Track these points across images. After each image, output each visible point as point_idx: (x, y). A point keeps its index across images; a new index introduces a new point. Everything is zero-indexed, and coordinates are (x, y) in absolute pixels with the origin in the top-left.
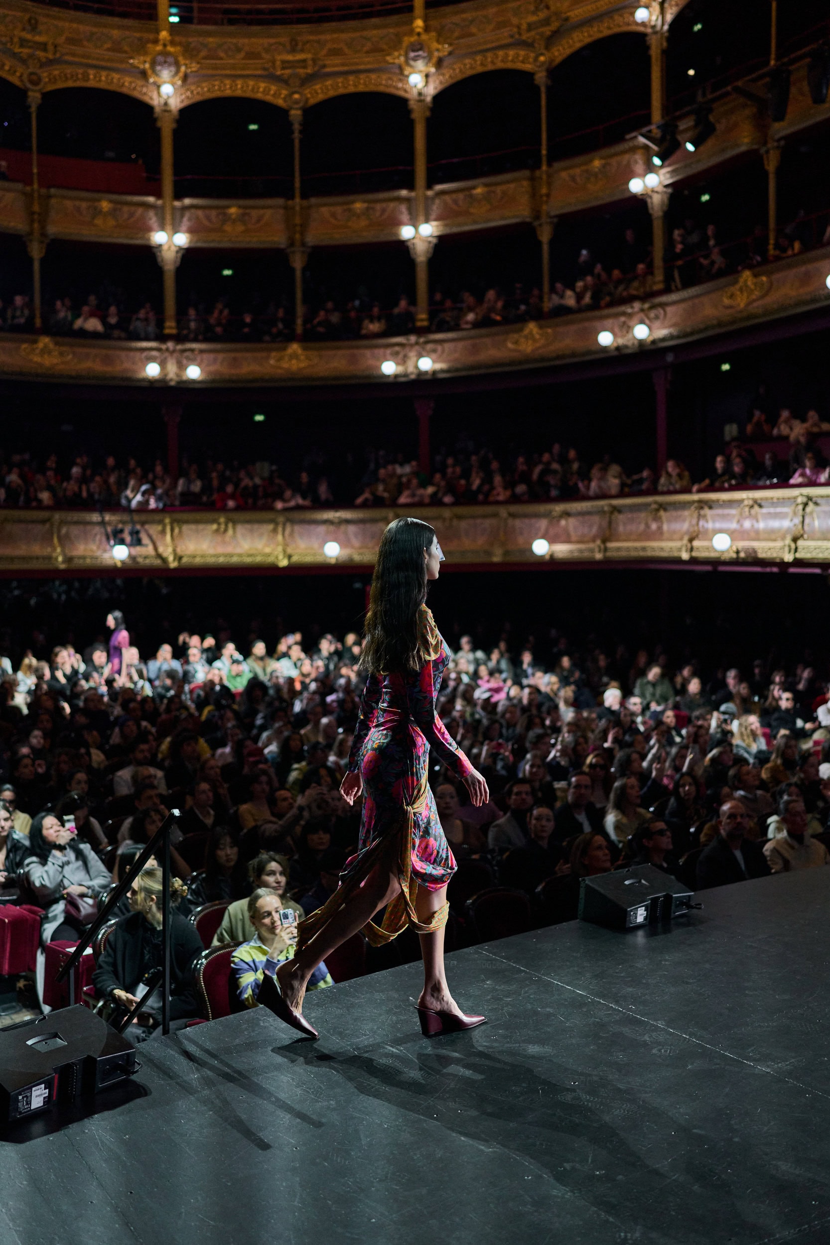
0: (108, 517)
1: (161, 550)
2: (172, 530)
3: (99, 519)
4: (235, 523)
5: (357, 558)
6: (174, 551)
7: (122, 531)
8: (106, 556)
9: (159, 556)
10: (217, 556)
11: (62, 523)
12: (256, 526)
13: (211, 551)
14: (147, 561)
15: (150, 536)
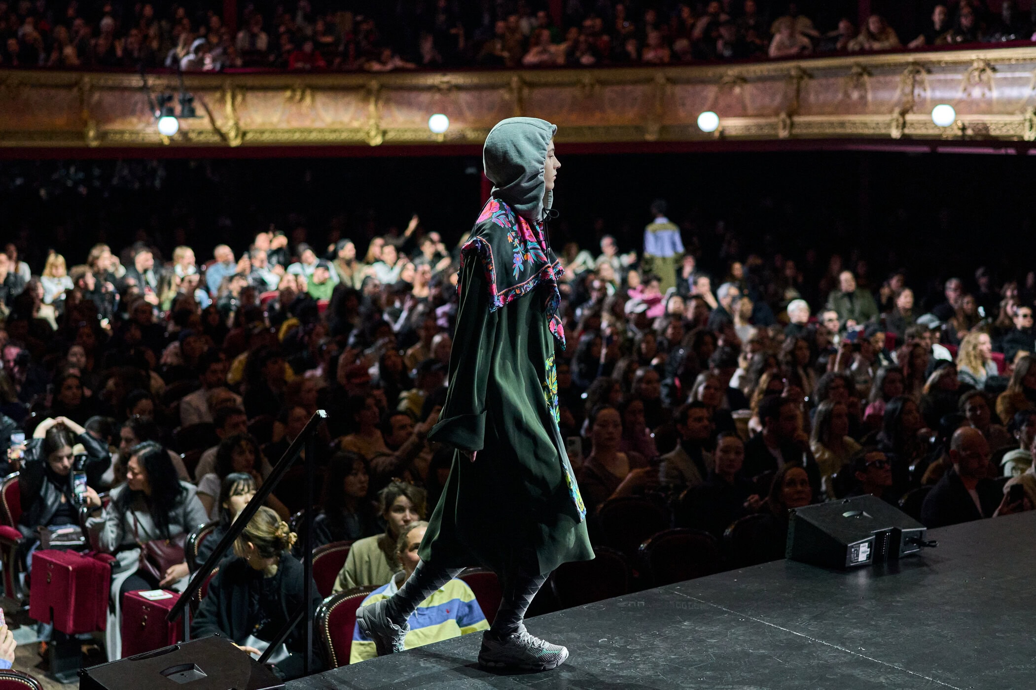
0: (151, 81)
1: (219, 123)
2: (234, 99)
3: (141, 83)
4: (314, 90)
5: (471, 135)
6: (236, 124)
7: (170, 99)
8: (150, 130)
9: (217, 131)
10: (294, 131)
11: (93, 88)
13: (284, 126)
14: (202, 138)
15: (205, 106)
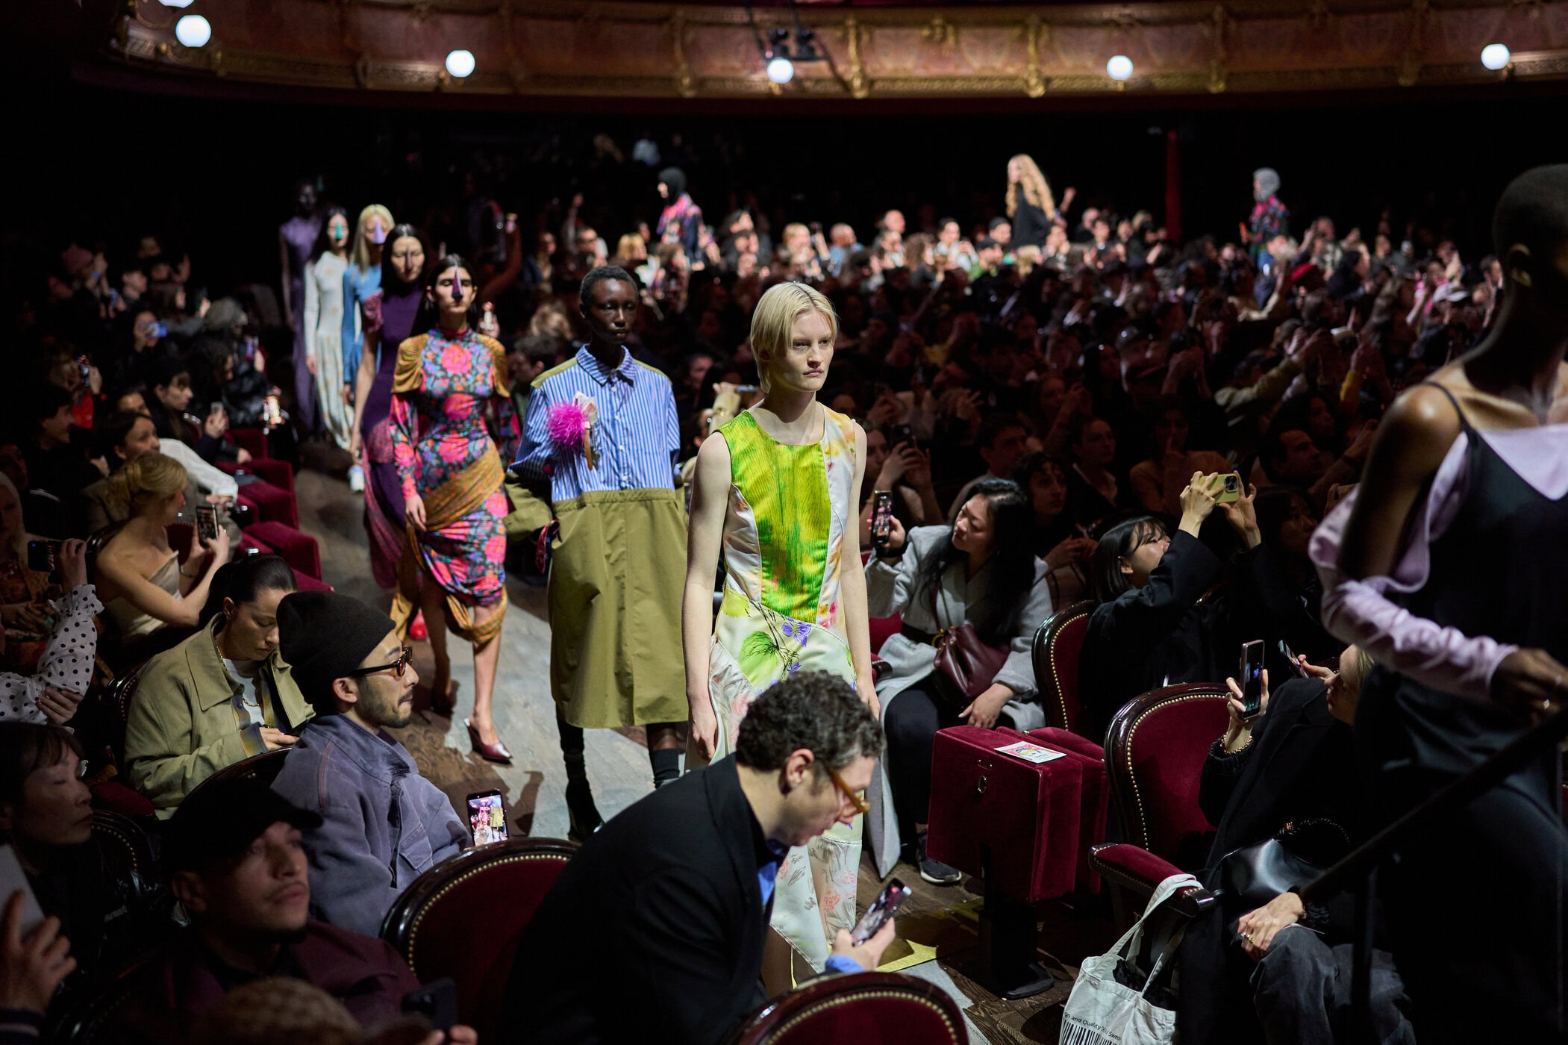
0: (759, 16)
1: (841, 68)
2: (858, 37)
3: (746, 19)
4: (957, 25)
5: (1159, 83)
6: (862, 71)
7: (786, 36)
8: (756, 77)
9: (839, 80)
10: (932, 79)
11: (689, 23)
12: (992, 31)
13: (921, 72)
14: (820, 88)
15: (823, 47)
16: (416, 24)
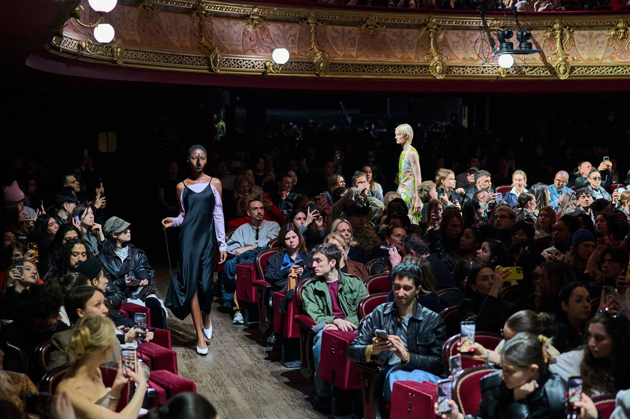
0: (490, 22)
1: (549, 59)
2: (562, 35)
3: (481, 23)
7: (509, 35)
8: (489, 65)
9: (547, 66)
11: (440, 27)
13: (608, 62)
14: (534, 72)
15: (536, 43)
16: (250, 29)
